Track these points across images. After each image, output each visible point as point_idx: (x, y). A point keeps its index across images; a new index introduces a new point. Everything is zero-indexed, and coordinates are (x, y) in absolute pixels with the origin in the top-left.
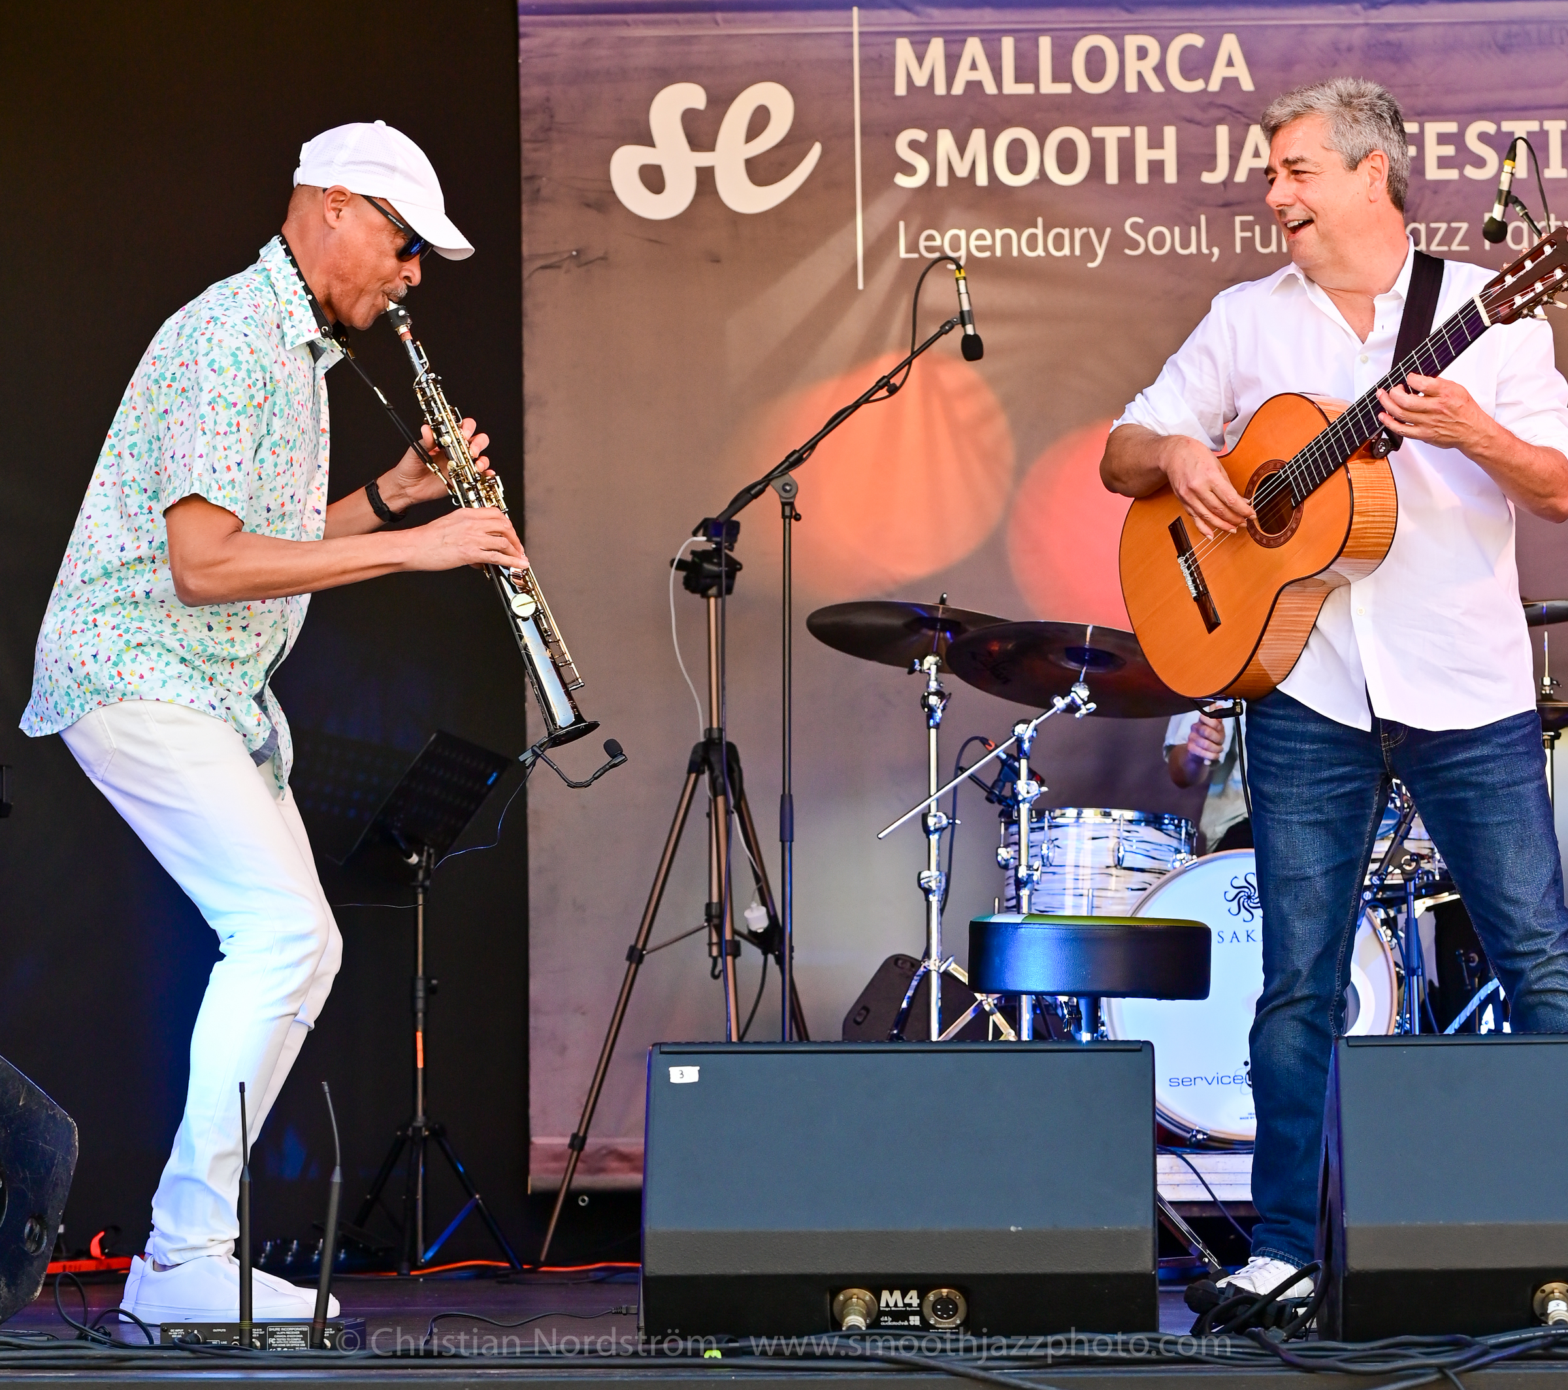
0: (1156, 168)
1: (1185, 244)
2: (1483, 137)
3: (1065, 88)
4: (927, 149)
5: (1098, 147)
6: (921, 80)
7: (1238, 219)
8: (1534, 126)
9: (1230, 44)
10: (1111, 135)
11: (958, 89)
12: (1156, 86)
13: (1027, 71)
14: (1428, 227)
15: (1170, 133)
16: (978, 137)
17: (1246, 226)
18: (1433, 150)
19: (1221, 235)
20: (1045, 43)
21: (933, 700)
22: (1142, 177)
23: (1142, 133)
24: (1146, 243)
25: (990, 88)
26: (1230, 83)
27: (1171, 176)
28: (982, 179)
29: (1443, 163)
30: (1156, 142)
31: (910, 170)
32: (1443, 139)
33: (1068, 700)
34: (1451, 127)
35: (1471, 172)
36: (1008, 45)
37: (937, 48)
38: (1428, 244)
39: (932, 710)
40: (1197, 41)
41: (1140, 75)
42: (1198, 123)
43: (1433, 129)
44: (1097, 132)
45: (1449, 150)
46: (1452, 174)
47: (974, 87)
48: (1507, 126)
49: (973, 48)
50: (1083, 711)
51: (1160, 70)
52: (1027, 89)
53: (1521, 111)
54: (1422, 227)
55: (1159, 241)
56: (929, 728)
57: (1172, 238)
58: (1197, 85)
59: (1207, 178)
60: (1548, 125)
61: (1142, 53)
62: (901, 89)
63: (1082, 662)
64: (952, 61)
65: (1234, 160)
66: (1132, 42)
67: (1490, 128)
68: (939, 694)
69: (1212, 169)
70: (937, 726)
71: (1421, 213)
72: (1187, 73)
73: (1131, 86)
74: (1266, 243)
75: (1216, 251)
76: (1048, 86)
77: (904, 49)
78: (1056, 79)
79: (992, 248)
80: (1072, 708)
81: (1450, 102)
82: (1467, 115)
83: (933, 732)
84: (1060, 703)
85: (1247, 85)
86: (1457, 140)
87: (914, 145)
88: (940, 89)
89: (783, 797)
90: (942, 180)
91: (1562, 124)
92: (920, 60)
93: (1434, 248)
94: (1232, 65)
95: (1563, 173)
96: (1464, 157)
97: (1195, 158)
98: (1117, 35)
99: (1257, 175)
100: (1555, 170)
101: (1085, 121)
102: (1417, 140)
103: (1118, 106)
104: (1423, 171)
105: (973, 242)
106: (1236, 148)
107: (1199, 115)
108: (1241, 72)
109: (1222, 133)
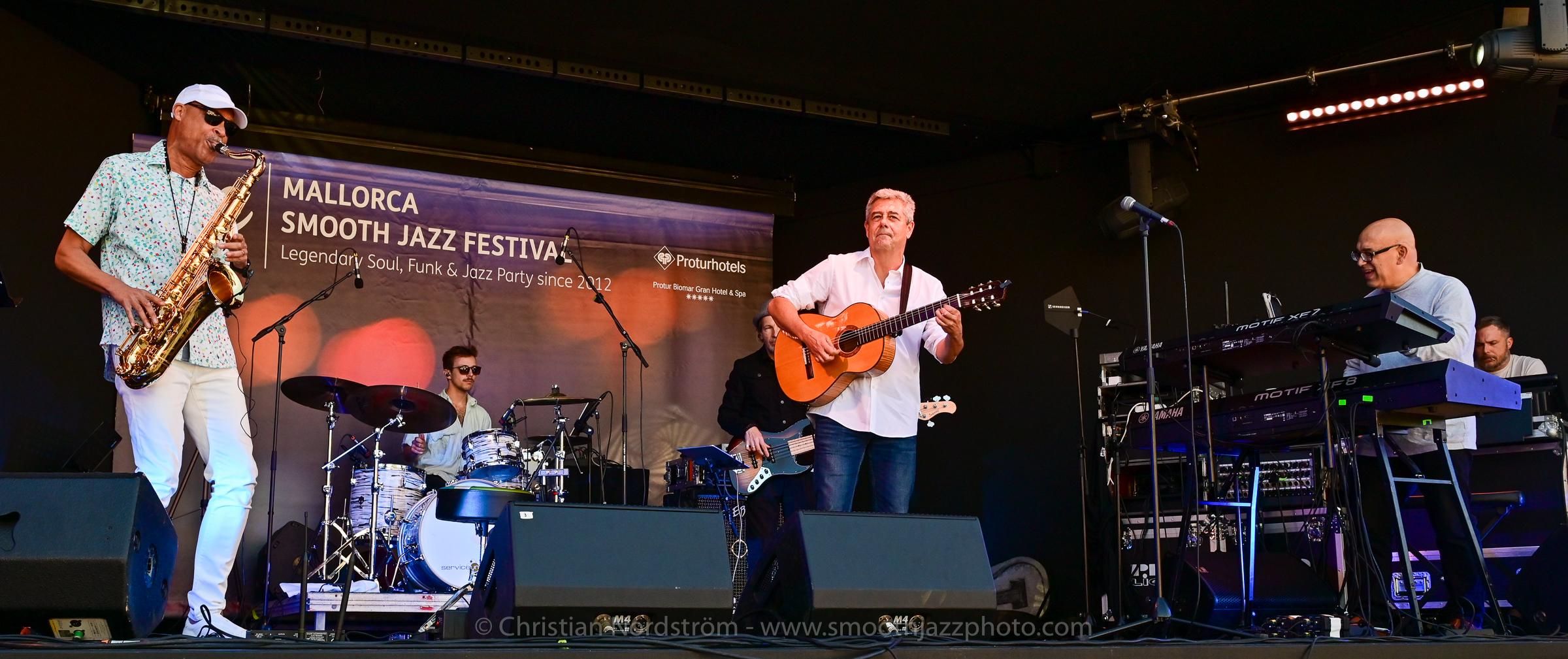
0: (381, 237)
1: (390, 266)
2: (498, 241)
3: (349, 204)
4: (295, 220)
5: (360, 227)
6: (294, 193)
7: (410, 259)
8: (517, 239)
9: (410, 196)
10: (365, 223)
11: (308, 199)
12: (383, 208)
13: (335, 195)
14: (478, 270)
15: (387, 225)
16: (314, 218)
17: (413, 262)
18: (481, 244)
19: (403, 263)
20: (342, 187)
21: (332, 419)
22: (376, 240)
23: (376, 224)
24: (376, 264)
25: (320, 200)
26: (410, 211)
27: (386, 241)
28: (315, 233)
29: (484, 248)
30: (381, 228)
31: (288, 227)
32: (485, 240)
33: (395, 420)
34: (488, 236)
35: (494, 252)
36: (328, 185)
37: (301, 182)
38: (478, 277)
39: (331, 422)
40: (399, 194)
41: (377, 202)
42: (397, 223)
43: (481, 236)
44: (360, 221)
45: (487, 244)
46: (487, 253)
47: (314, 199)
48: (507, 238)
49: (315, 184)
50: (401, 425)
51: (385, 202)
52: (335, 202)
53: (513, 234)
54: (476, 270)
55: (381, 264)
56: (329, 429)
57: (386, 263)
58: (398, 210)
59: (400, 243)
60: (521, 239)
61: (378, 195)
62: (286, 196)
63: (400, 407)
64: (306, 188)
65: (410, 238)
66: (375, 191)
67: (501, 238)
68: (334, 416)
69: (402, 241)
70: (332, 429)
71: (476, 265)
72: (395, 205)
73: (374, 207)
74: (420, 269)
75: (401, 270)
76: (342, 202)
77: (288, 181)
78: (345, 200)
79: (317, 259)
80: (397, 423)
81: (487, 227)
82: (493, 232)
83: (331, 431)
84: (392, 421)
85: (416, 212)
86: (490, 241)
87: (289, 217)
88: (301, 198)
89: (273, 452)
90: (300, 232)
91: (526, 240)
92: (294, 186)
93: (480, 278)
94: (411, 203)
95: (526, 257)
96: (492, 247)
97: (396, 235)
98: (369, 187)
99: (418, 244)
100: (523, 256)
101: (355, 217)
102: (475, 239)
103: (368, 213)
104: (477, 250)
105: (310, 256)
106: (411, 234)
107: (398, 220)
108: (414, 207)
109: (406, 227)
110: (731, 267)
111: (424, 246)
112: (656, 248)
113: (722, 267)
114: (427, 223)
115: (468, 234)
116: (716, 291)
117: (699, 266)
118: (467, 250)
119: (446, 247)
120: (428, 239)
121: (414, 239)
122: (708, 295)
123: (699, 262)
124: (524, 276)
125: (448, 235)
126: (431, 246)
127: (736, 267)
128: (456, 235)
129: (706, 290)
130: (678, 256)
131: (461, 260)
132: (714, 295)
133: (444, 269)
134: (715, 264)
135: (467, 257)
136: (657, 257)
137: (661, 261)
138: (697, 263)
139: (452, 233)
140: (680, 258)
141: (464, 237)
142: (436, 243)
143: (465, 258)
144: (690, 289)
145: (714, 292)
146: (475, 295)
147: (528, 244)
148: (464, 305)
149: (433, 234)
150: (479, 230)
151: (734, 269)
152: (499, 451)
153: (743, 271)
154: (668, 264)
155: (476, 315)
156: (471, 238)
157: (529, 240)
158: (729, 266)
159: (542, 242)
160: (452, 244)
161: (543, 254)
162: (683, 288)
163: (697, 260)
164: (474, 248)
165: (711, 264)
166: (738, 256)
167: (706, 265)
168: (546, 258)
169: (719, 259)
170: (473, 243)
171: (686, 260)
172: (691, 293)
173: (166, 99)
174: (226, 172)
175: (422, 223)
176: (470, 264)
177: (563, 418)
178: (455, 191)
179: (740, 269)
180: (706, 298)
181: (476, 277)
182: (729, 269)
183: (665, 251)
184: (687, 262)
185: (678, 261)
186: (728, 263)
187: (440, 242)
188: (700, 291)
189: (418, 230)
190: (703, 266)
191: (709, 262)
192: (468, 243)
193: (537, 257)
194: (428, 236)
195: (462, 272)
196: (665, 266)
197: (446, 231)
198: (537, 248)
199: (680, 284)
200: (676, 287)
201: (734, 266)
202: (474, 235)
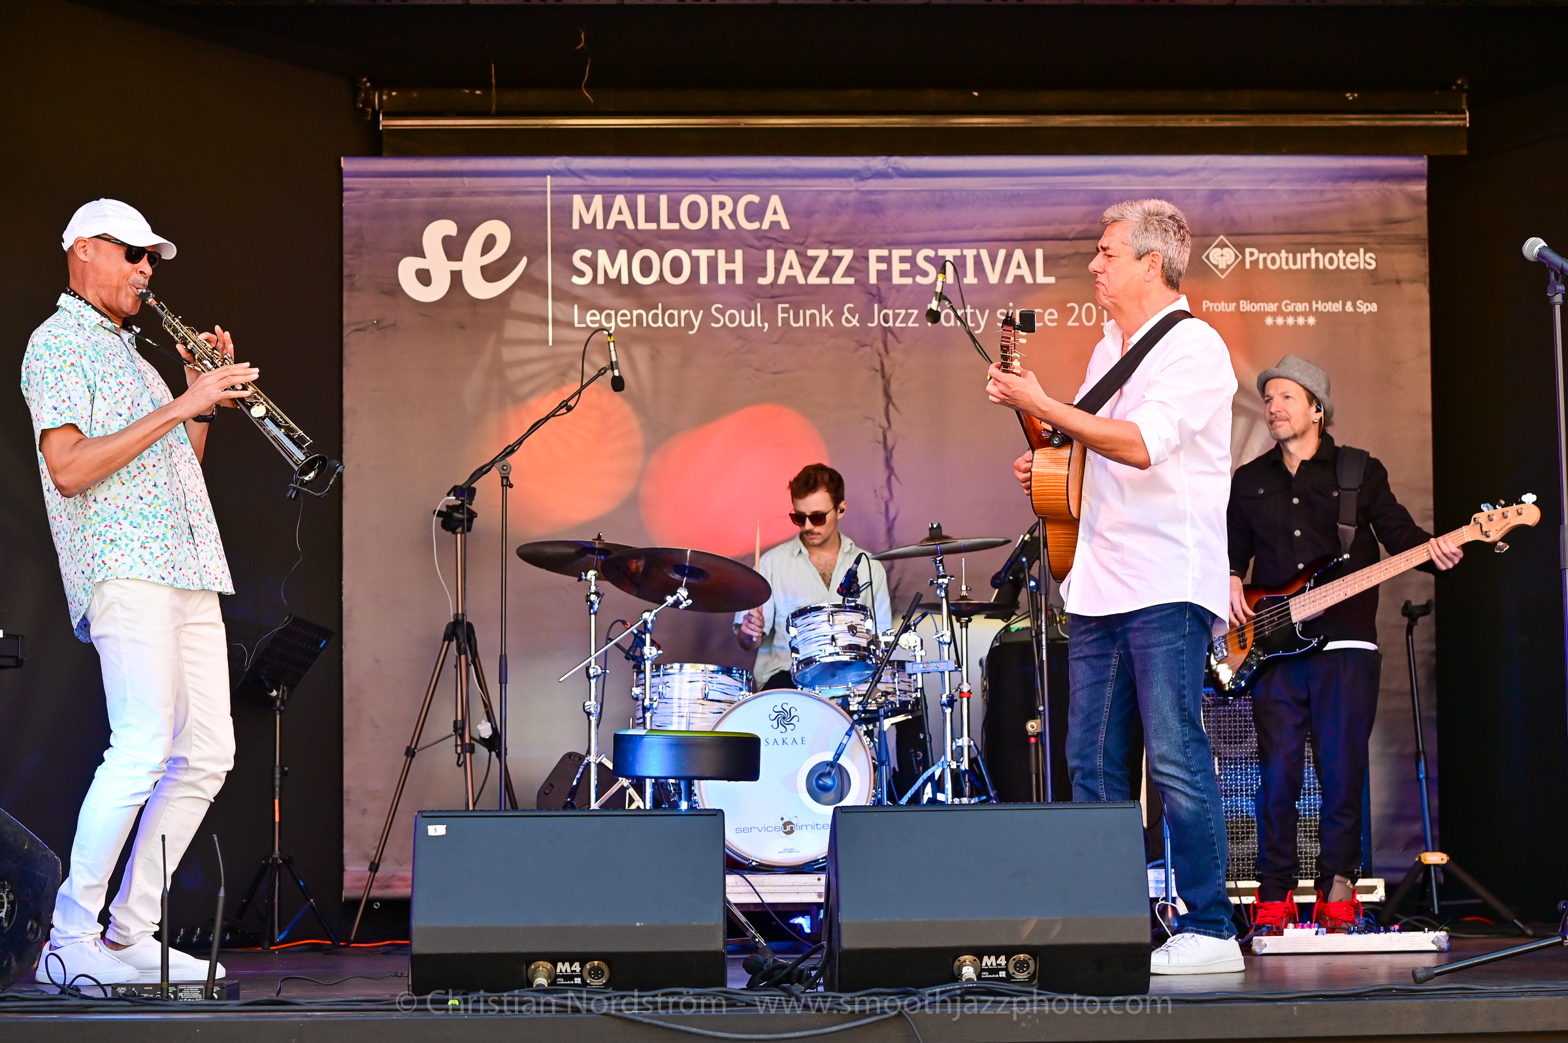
0: (730, 275)
1: (748, 320)
2: (927, 259)
3: (676, 226)
4: (592, 263)
5: (695, 262)
6: (588, 220)
7: (780, 306)
8: (957, 252)
9: (775, 201)
10: (703, 254)
11: (611, 226)
12: (730, 226)
13: (652, 216)
14: (894, 311)
15: (739, 254)
16: (623, 254)
17: (784, 310)
18: (897, 267)
19: (769, 315)
20: (664, 199)
21: (593, 597)
22: (722, 280)
23: (722, 254)
24: (724, 320)
25: (630, 225)
26: (775, 225)
27: (739, 280)
28: (625, 280)
29: (903, 274)
30: (730, 259)
31: (581, 274)
32: (903, 259)
33: (675, 598)
34: (908, 252)
35: (919, 279)
36: (641, 199)
37: (598, 200)
38: (894, 322)
39: (592, 603)
40: (756, 199)
41: (721, 218)
42: (756, 248)
43: (897, 253)
44: (695, 253)
45: (907, 266)
46: (909, 281)
47: (620, 224)
48: (941, 252)
49: (620, 201)
50: (684, 605)
51: (733, 216)
52: (653, 226)
53: (950, 243)
54: (890, 312)
55: (732, 319)
56: (590, 614)
57: (740, 316)
58: (756, 225)
59: (762, 281)
60: (966, 252)
61: (722, 206)
62: (576, 225)
63: (683, 575)
64: (607, 209)
65: (778, 271)
66: (716, 199)
67: (931, 253)
68: (597, 593)
69: (764, 275)
70: (595, 613)
71: (889, 304)
72: (749, 218)
73: (716, 225)
74: (796, 320)
75: (766, 325)
76: (665, 225)
77: (578, 201)
78: (670, 220)
79: (631, 321)
80: (677, 603)
81: (907, 237)
82: (918, 245)
83: (593, 616)
84: (670, 600)
85: (785, 225)
86: (911, 260)
87: (583, 259)
88: (600, 226)
89: (501, 656)
90: (601, 280)
91: (974, 252)
92: (588, 207)
93: (897, 324)
94: (776, 214)
95: (974, 281)
96: (916, 271)
97: (754, 269)
98: (707, 194)
99: (791, 280)
100: (970, 279)
101: (687, 246)
102: (887, 260)
103: (707, 237)
104: (890, 279)
105: (619, 318)
106: (779, 263)
107: (757, 243)
108: (782, 218)
109: (770, 254)
110: (1348, 260)
111: (801, 280)
112: (1206, 240)
113: (1331, 261)
114: (804, 242)
115: (873, 254)
116: (1321, 306)
117: (1287, 264)
118: (873, 280)
119: (838, 278)
120: (807, 270)
121: (785, 272)
122: (1305, 314)
123: (1287, 258)
124: (973, 314)
125: (839, 259)
126: (813, 279)
127: (1357, 260)
128: (855, 258)
129: (1301, 307)
130: (1248, 251)
131: (864, 298)
132: (1318, 314)
133: (836, 317)
134: (1317, 259)
135: (874, 292)
136: (1207, 257)
137: (1215, 263)
138: (1282, 260)
139: (847, 254)
140: (1252, 254)
141: (867, 259)
142: (822, 273)
143: (871, 294)
144: (1272, 307)
145: (1317, 308)
146: (891, 355)
147: (978, 260)
148: (874, 372)
149: (815, 259)
150: (892, 244)
151: (1353, 264)
152: (833, 639)
153: (1370, 264)
154: (1228, 266)
155: (894, 388)
156: (880, 259)
157: (978, 253)
158: (1344, 258)
159: (1002, 253)
160: (848, 272)
161: (1004, 273)
162: (1258, 307)
163: (1283, 254)
164: (884, 276)
165: (1309, 259)
166: (1362, 240)
167: (1301, 261)
168: (1009, 280)
169: (1324, 248)
170: (884, 266)
171: (1262, 256)
172: (1274, 315)
173: (387, 95)
174: (482, 199)
175: (797, 244)
176: (880, 302)
177: (944, 577)
178: (850, 184)
179: (1365, 262)
180: (1301, 321)
181: (891, 324)
182: (1345, 264)
183: (1222, 246)
184: (1265, 259)
185: (1248, 259)
186: (1341, 254)
187: (827, 271)
188: (1290, 308)
189: (791, 256)
190: (1295, 263)
191: (1305, 256)
192: (874, 267)
193: (993, 278)
194: (807, 263)
195: (866, 317)
196: (1223, 271)
197: (836, 252)
198: (993, 263)
199: (1253, 299)
200: (1245, 306)
201: (1353, 258)
202: (884, 252)
